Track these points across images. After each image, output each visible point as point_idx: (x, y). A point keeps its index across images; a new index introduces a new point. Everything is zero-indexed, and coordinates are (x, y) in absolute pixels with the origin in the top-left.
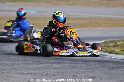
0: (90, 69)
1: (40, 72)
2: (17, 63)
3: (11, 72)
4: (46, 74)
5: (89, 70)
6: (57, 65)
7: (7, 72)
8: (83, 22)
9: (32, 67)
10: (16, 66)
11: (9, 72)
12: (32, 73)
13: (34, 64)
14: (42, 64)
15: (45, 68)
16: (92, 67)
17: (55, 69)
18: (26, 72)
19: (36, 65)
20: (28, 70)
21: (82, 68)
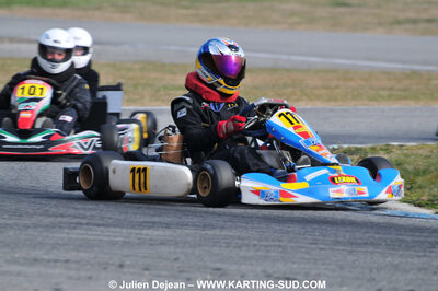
1: (96, 258)
15: (114, 243)
18: (45, 257)
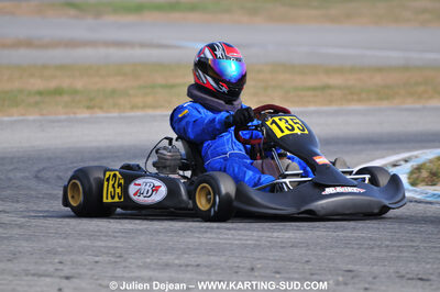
0: (407, 246)
2: (146, 229)
3: (125, 261)
4: (248, 265)
5: (401, 252)
6: (287, 235)
7: (113, 259)
8: (378, 79)
9: (201, 243)
10: (142, 238)
11: (118, 260)
12: (198, 265)
13: (206, 232)
14: (233, 232)
16: (412, 241)
17: (282, 247)
19: (214, 236)
20: (185, 253)
21: (379, 246)
